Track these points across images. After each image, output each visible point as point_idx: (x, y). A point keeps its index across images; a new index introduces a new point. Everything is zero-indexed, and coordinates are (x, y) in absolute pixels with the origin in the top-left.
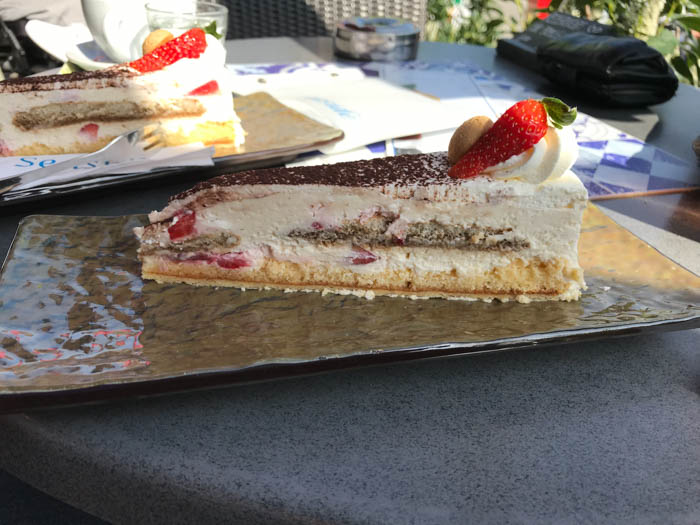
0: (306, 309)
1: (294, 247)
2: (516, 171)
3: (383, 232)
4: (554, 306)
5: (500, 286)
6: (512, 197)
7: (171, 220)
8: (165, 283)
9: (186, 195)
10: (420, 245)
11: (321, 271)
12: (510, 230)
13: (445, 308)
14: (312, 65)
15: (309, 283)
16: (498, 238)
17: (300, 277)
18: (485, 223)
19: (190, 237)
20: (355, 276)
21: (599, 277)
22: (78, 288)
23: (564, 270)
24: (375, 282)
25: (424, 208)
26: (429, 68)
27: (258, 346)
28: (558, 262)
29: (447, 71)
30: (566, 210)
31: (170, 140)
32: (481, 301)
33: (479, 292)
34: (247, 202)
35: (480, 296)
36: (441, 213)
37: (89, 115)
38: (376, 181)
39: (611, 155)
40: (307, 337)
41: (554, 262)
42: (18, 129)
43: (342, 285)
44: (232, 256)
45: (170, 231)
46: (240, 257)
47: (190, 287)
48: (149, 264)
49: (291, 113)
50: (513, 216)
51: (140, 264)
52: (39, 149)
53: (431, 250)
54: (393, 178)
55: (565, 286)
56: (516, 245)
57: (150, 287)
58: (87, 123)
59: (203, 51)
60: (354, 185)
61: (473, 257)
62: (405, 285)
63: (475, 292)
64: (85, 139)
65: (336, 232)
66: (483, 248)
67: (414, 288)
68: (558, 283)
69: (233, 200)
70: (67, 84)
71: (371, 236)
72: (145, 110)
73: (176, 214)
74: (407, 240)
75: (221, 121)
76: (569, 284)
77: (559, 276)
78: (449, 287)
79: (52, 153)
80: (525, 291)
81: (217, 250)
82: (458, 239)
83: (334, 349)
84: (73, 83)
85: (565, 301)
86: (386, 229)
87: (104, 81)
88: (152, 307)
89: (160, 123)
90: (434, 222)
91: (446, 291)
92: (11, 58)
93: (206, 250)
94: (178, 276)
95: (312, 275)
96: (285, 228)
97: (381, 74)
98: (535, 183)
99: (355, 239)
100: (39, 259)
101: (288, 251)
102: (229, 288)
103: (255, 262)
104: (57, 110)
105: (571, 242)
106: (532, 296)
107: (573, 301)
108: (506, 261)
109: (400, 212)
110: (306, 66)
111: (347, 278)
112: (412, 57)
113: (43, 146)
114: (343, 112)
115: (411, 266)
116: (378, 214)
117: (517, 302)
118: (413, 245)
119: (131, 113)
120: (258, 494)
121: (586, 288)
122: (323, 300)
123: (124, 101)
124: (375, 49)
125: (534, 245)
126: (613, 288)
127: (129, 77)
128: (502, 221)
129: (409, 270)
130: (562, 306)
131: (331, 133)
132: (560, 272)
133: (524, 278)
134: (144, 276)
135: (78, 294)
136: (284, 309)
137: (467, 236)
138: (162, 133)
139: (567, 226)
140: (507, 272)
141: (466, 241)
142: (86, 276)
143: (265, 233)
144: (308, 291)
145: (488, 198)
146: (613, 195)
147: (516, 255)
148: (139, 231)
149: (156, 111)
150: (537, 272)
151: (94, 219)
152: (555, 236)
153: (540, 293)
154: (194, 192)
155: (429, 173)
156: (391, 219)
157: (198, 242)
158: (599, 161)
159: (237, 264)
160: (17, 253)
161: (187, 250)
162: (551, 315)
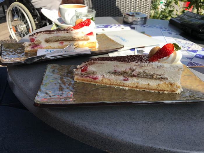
0: (111, 91)
1: (109, 76)
2: (165, 61)
3: (131, 73)
4: (173, 95)
5: (160, 89)
6: (164, 67)
7: (82, 68)
8: (79, 82)
9: (86, 62)
10: (140, 77)
11: (115, 81)
12: (163, 75)
13: (146, 93)
14: (117, 25)
15: (112, 84)
16: (160, 77)
17: (110, 83)
18: (157, 73)
19: (86, 72)
20: (124, 84)
21: (187, 88)
22: (60, 82)
23: (177, 86)
24: (128, 85)
25: (142, 68)
26: (149, 27)
27: (100, 98)
28: (175, 84)
29: (154, 28)
30: (177, 71)
31: (81, 46)
32: (155, 92)
33: (155, 90)
34: (99, 65)
35: (155, 91)
36: (146, 70)
37: (62, 39)
38: (130, 61)
39: (198, 54)
40: (111, 97)
41: (174, 84)
42: (45, 43)
43: (120, 85)
44: (95, 77)
45: (82, 70)
46: (97, 77)
47: (85, 83)
48: (76, 77)
49: (110, 40)
50: (164, 72)
51: (74, 77)
52: (50, 47)
53: (143, 79)
54: (134, 61)
55: (177, 90)
56: (164, 79)
57: (76, 83)
58: (61, 41)
59: (90, 24)
60: (125, 62)
61: (153, 81)
62: (136, 87)
63: (154, 90)
64: (60, 45)
65: (120, 73)
66: (156, 79)
67: (138, 87)
68: (175, 89)
69: (96, 64)
70: (57, 32)
71: (128, 74)
72: (75, 39)
73: (83, 66)
74: (137, 76)
75: (93, 42)
76: (178, 89)
77: (175, 87)
78: (147, 88)
79: (52, 48)
80: (166, 90)
81: (91, 75)
82: (150, 76)
83: (117, 100)
84: (59, 32)
85: (177, 94)
86: (132, 73)
87: (66, 31)
88: (76, 87)
89: (78, 42)
90: (144, 72)
91: (146, 89)
92: (37, 18)
93: (89, 75)
94: (82, 80)
95: (113, 82)
96: (108, 71)
97: (135, 28)
98: (170, 64)
99: (124, 75)
100: (51, 74)
101: (108, 76)
102: (93, 84)
103: (100, 78)
104: (54, 38)
105: (179, 79)
106: (168, 92)
107: (178, 94)
108: (162, 82)
109: (136, 69)
110: (115, 25)
111: (122, 84)
112: (145, 23)
113: (50, 46)
114: (124, 40)
115: (138, 82)
116: (130, 69)
117: (164, 93)
118: (139, 77)
119: (72, 39)
120: (98, 131)
121: (182, 91)
122: (115, 89)
123: (70, 36)
124: (134, 21)
125: (169, 79)
126: (190, 91)
127: (72, 30)
128: (161, 73)
129: (137, 83)
130: (175, 95)
131: (120, 46)
132: (175, 86)
133: (166, 87)
134: (74, 80)
135: (60, 83)
136: (106, 90)
137: (152, 76)
138: (78, 44)
139: (178, 75)
140: (162, 85)
141: (152, 77)
142: (61, 79)
143: (103, 72)
144: (112, 86)
145: (158, 67)
146: (197, 66)
147: (165, 81)
148: (75, 70)
149: (77, 39)
150: (169, 86)
151: (63, 66)
152: (174, 77)
153: (170, 91)
154: (88, 62)
155: (143, 60)
156: (133, 70)
157: (88, 73)
158: (194, 56)
159: (96, 79)
160: (47, 73)
161: (85, 75)
162: (172, 97)
